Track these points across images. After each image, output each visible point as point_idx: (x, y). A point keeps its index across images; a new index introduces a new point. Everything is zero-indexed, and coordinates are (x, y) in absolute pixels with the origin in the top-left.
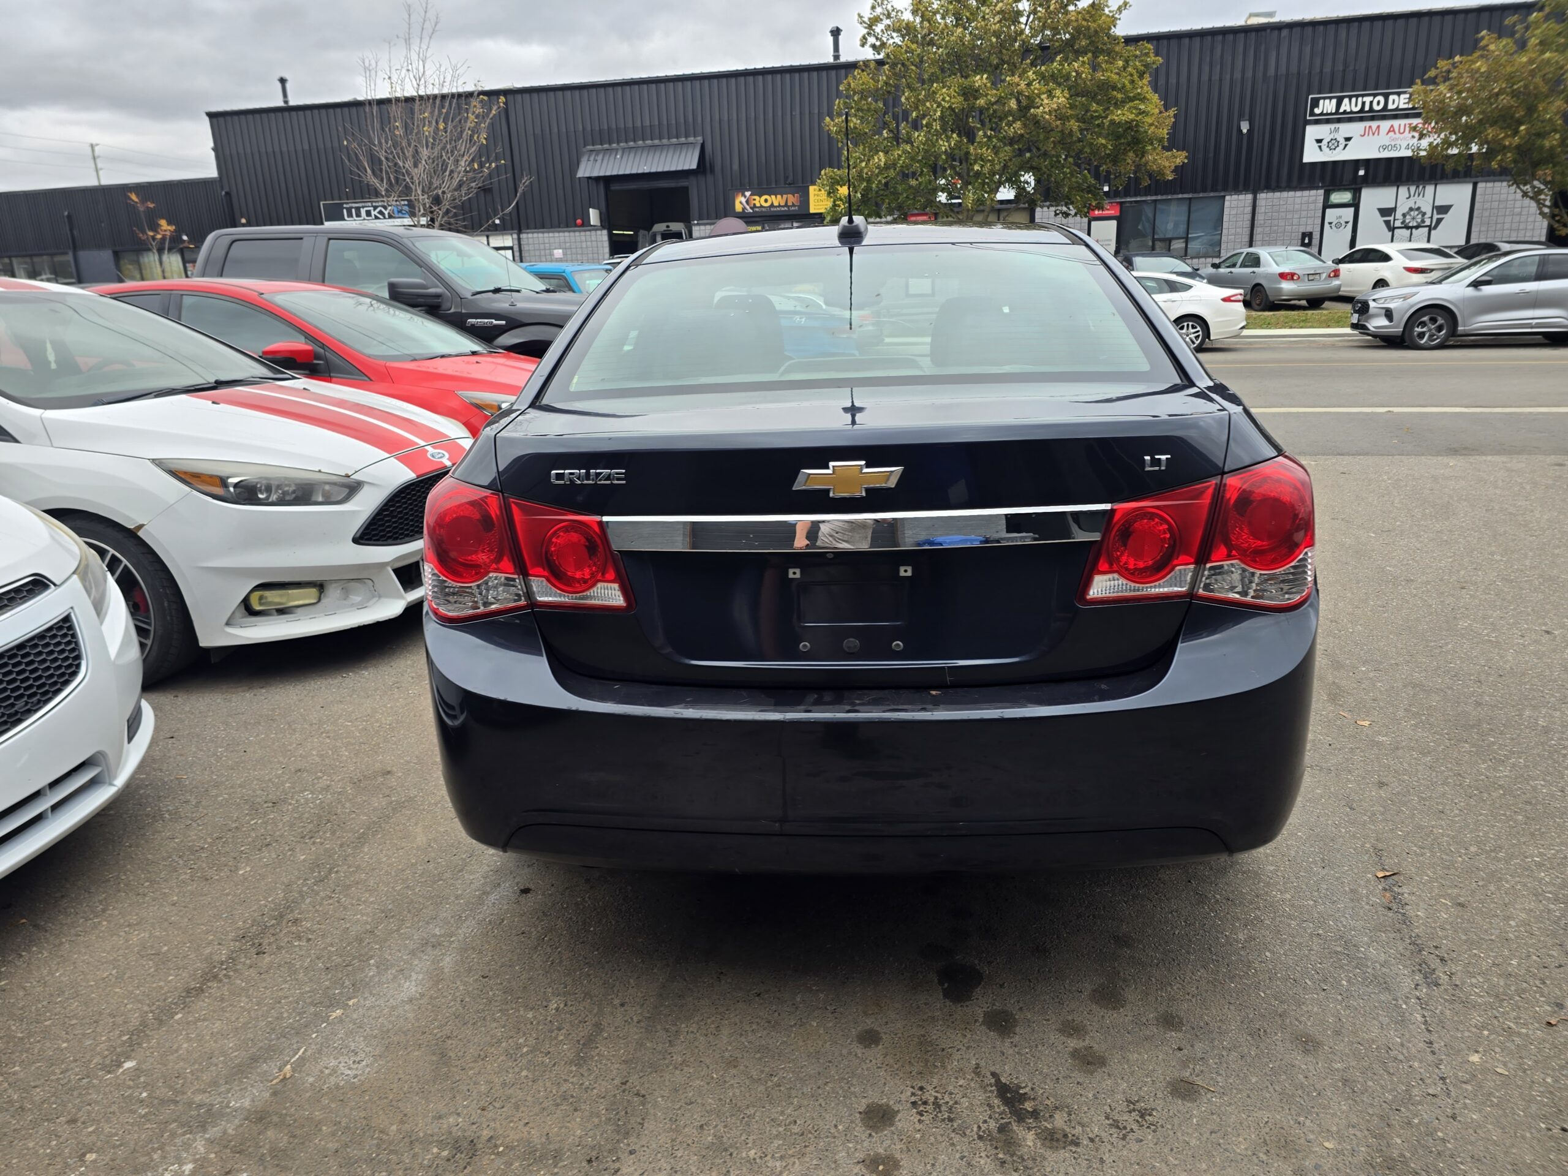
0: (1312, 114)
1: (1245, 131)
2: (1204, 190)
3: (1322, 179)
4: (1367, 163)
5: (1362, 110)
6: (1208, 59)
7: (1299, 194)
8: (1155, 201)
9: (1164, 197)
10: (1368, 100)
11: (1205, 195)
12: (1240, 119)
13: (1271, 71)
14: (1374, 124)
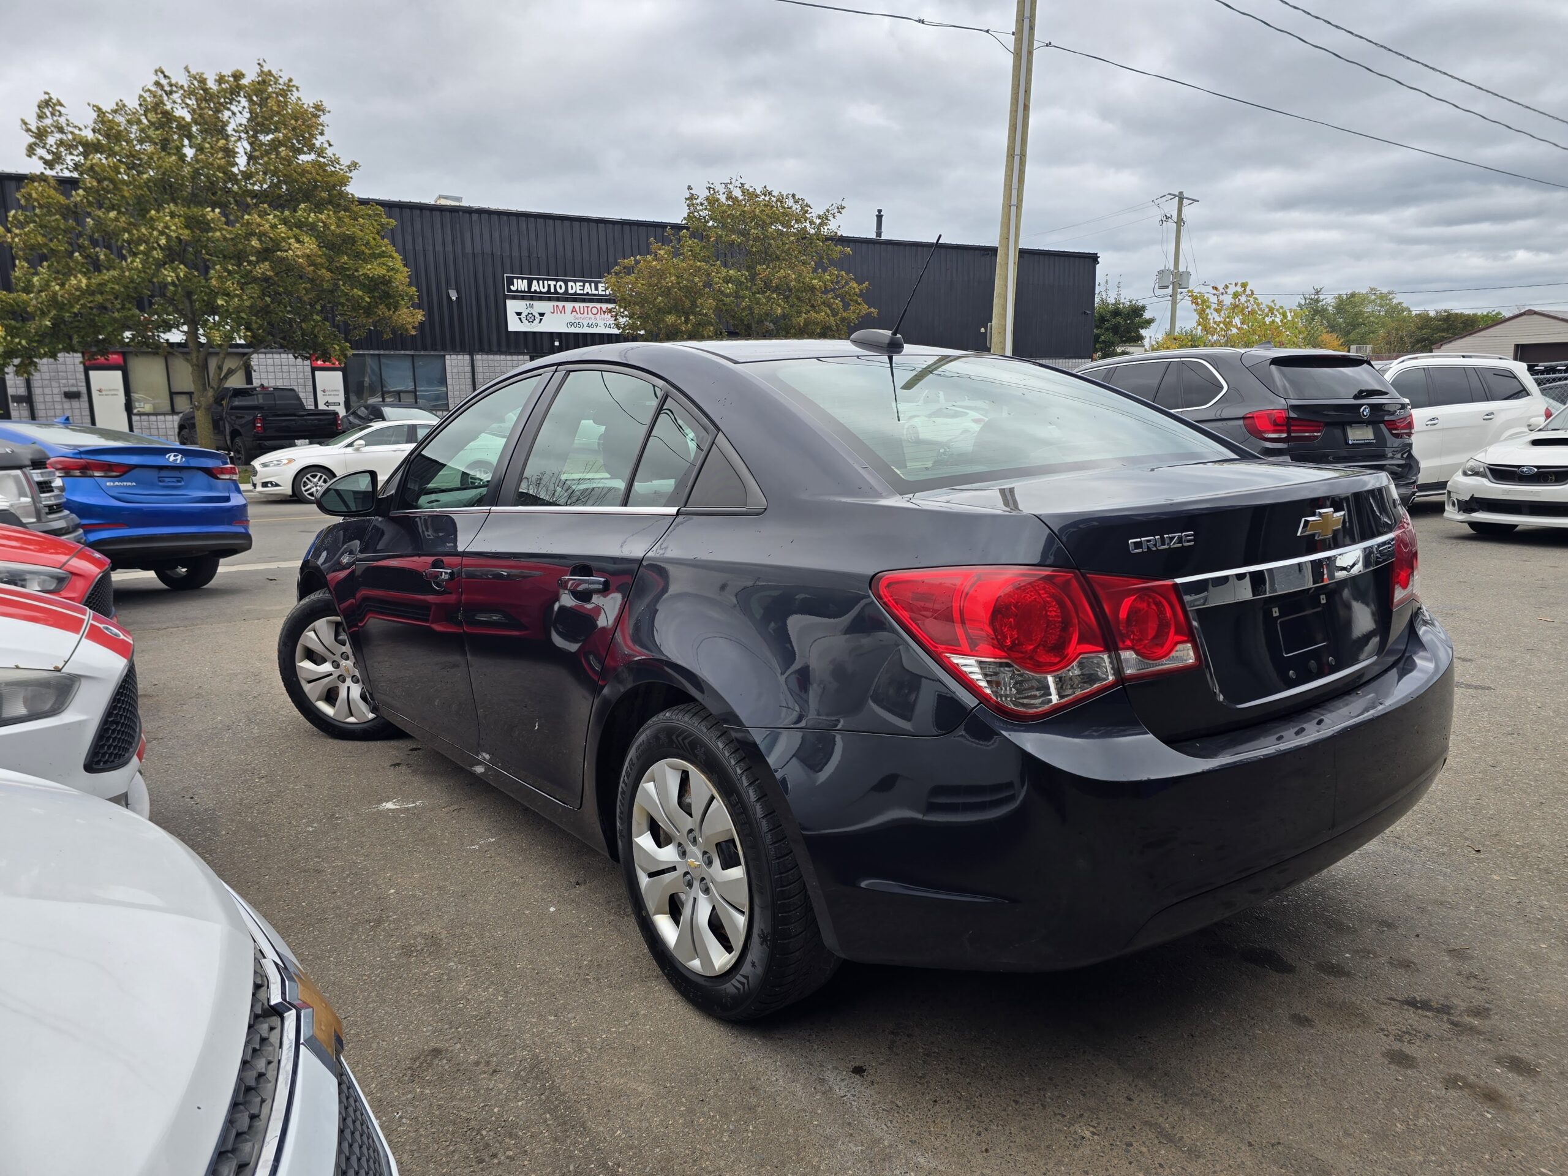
0: (510, 290)
1: (454, 298)
2: (425, 349)
3: (526, 347)
4: (559, 335)
5: (549, 292)
6: (410, 230)
7: (509, 358)
8: (379, 355)
9: (387, 352)
10: (552, 283)
11: (427, 353)
12: (448, 286)
13: (469, 249)
14: (560, 304)
